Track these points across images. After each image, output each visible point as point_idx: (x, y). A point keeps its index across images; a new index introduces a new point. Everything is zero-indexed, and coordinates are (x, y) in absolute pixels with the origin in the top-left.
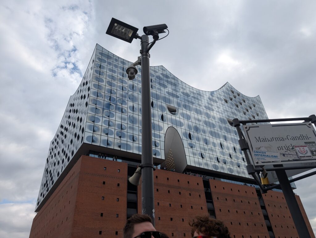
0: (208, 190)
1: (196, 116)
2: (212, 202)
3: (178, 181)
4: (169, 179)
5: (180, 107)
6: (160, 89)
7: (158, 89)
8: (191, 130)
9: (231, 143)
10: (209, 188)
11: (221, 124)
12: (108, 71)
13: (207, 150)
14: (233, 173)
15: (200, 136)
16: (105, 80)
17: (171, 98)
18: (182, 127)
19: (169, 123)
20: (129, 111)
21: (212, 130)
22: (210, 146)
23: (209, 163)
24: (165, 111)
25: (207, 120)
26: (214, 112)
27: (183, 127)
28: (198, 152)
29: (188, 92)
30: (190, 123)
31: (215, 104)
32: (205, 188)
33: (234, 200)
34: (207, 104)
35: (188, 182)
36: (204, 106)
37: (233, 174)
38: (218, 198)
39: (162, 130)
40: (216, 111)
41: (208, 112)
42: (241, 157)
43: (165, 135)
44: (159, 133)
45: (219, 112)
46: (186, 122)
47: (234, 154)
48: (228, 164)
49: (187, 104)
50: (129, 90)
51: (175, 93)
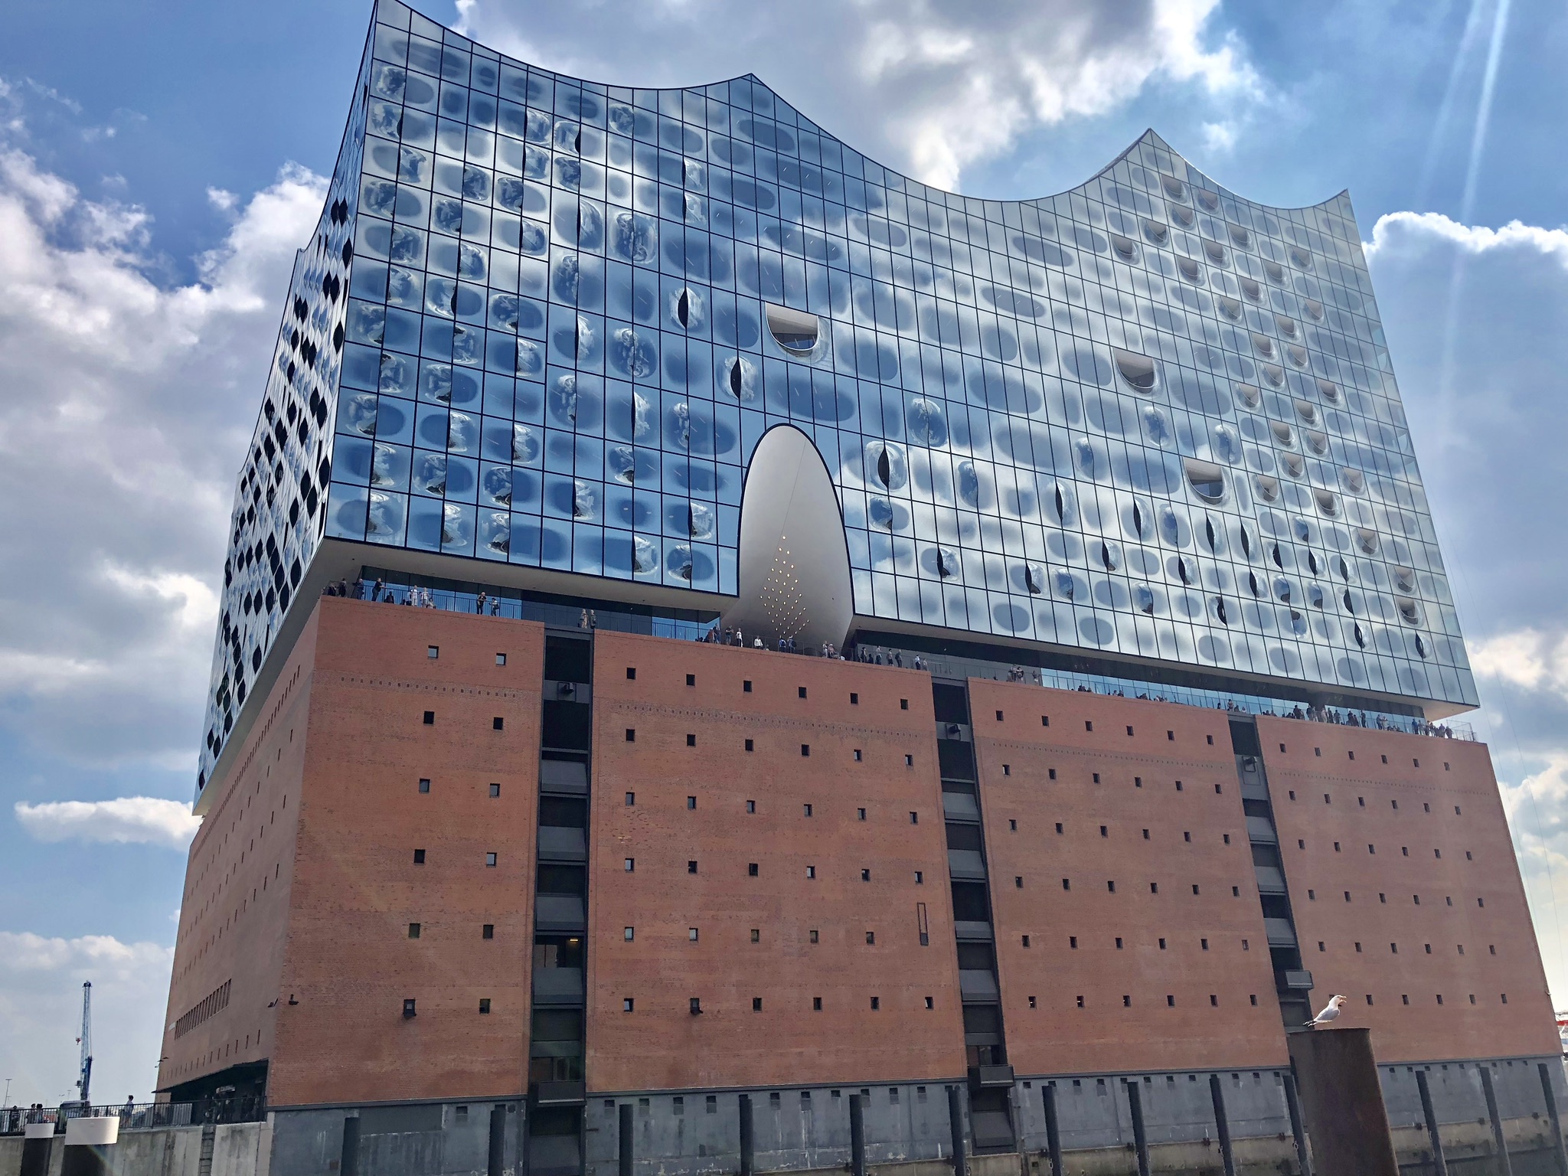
0: (954, 730)
1: (932, 355)
2: (973, 790)
3: (802, 692)
4: (753, 686)
6: (733, 220)
7: (721, 216)
8: (895, 433)
9: (1121, 484)
10: (966, 723)
11: (1072, 388)
12: (441, 148)
13: (970, 534)
15: (940, 460)
16: (424, 198)
17: (793, 263)
18: (842, 424)
19: (771, 407)
20: (555, 356)
21: (1019, 423)
22: (993, 511)
23: (976, 597)
24: (752, 343)
25: (993, 368)
26: (1039, 320)
27: (850, 423)
28: (923, 547)
29: (898, 217)
30: (892, 396)
32: (942, 723)
33: (1096, 775)
34: (1002, 280)
35: (854, 698)
37: (1112, 647)
38: (1006, 767)
39: (728, 446)
40: (1056, 315)
42: (1170, 560)
43: (745, 470)
44: (715, 462)
45: (1070, 318)
46: (869, 391)
47: (1132, 543)
48: (1084, 597)
49: (883, 290)
50: (557, 240)
51: (815, 231)
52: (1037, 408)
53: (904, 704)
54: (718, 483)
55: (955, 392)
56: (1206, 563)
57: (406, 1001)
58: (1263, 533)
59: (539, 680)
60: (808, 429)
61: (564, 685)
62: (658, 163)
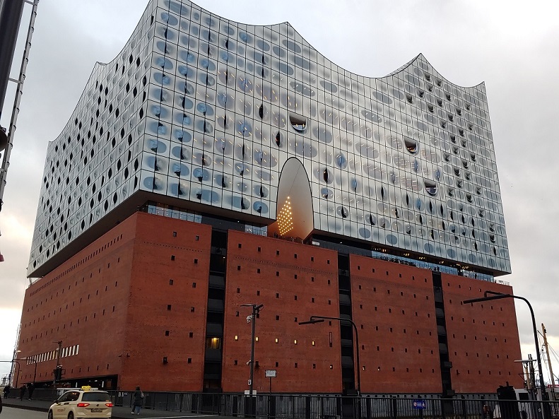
0: (344, 272)
1: (344, 135)
2: (349, 294)
4: (280, 253)
5: (314, 116)
6: (279, 78)
7: (275, 77)
8: (330, 163)
9: (402, 186)
10: (348, 270)
11: (389, 150)
12: (180, 43)
13: (353, 202)
14: (396, 243)
15: (344, 174)
16: (174, 62)
17: (299, 97)
18: (313, 159)
19: (290, 151)
20: (218, 127)
21: (371, 162)
22: (361, 194)
23: (354, 225)
24: (284, 126)
25: (364, 141)
26: (380, 124)
27: (315, 158)
28: (337, 206)
29: (335, 81)
30: (330, 149)
31: (386, 107)
32: (340, 270)
34: (368, 108)
35: (312, 259)
36: (362, 112)
37: (396, 246)
38: (360, 287)
39: (274, 165)
40: (385, 122)
41: (369, 125)
42: (417, 215)
43: (280, 174)
44: (270, 170)
45: (390, 124)
46: (322, 146)
47: (405, 209)
48: (388, 227)
49: (329, 109)
50: (219, 82)
51: (307, 84)
52: (377, 157)
53: (328, 262)
54: (271, 178)
55: (350, 149)
56: (428, 217)
57: (164, 358)
58: (448, 207)
59: (210, 246)
60: (302, 159)
61: (218, 249)
62: (254, 55)
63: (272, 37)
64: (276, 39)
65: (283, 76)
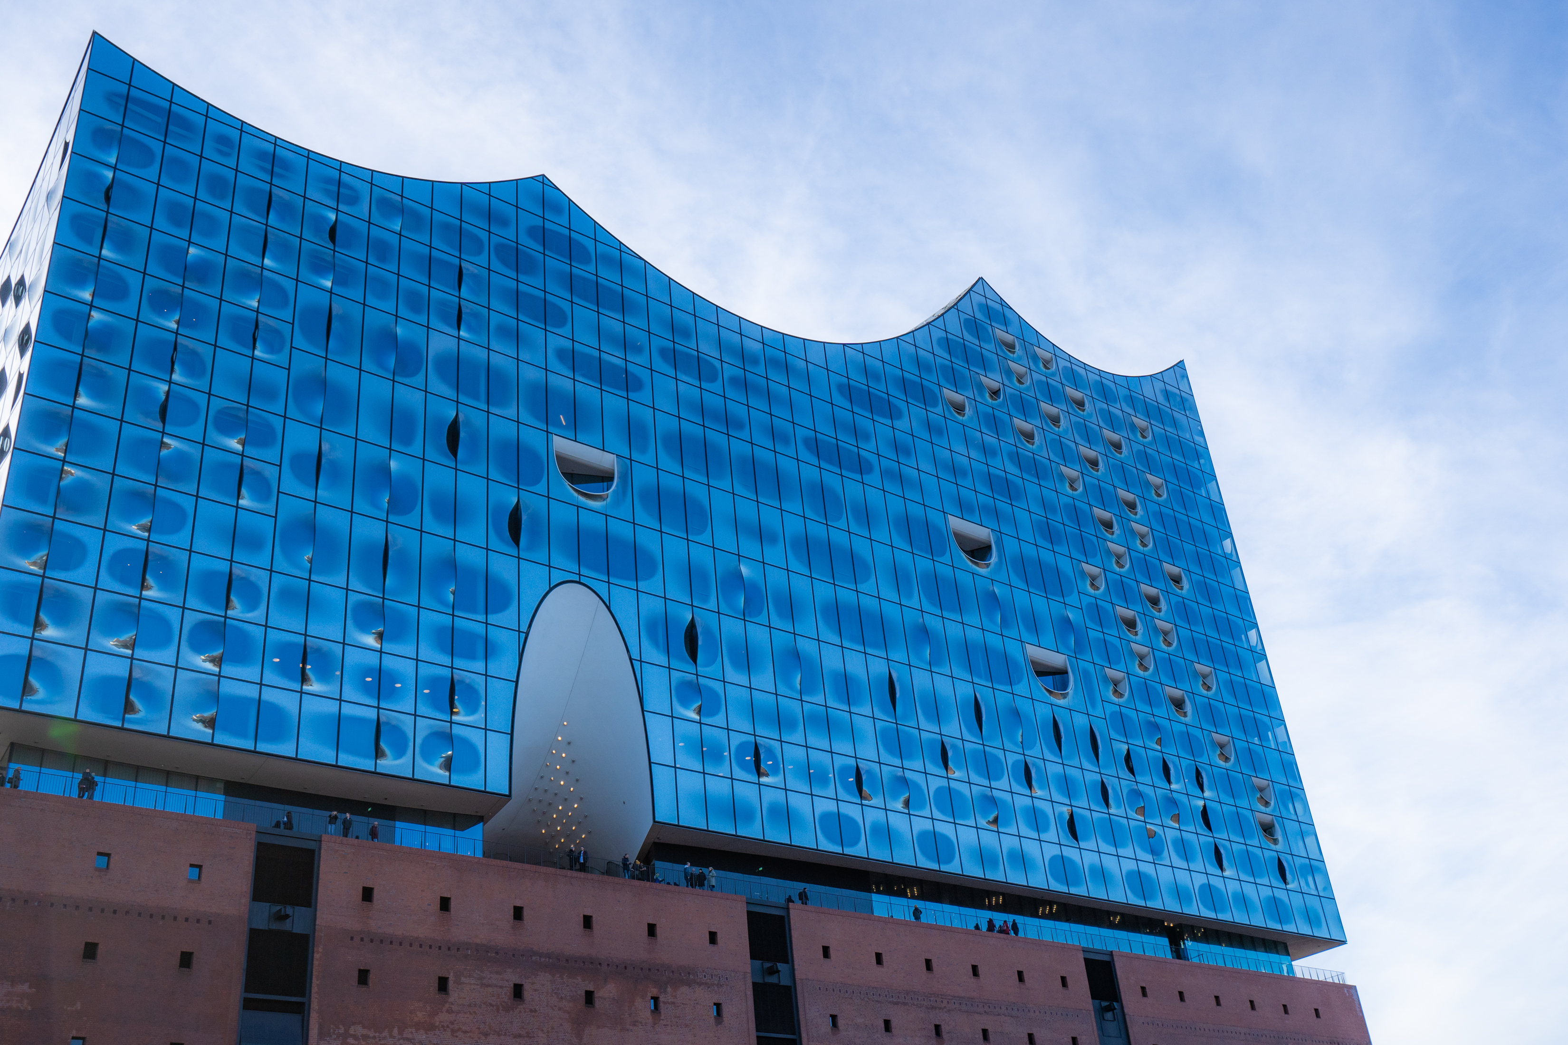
0: (773, 971)
1: (747, 510)
3: (588, 922)
4: (526, 913)
5: (644, 451)
6: (517, 338)
7: (503, 331)
8: (705, 598)
9: (958, 672)
10: (786, 962)
11: (904, 558)
12: (161, 223)
13: (792, 726)
14: (950, 860)
15: (758, 635)
16: (133, 280)
17: (587, 392)
18: (642, 585)
19: (558, 560)
20: (290, 483)
21: (846, 596)
22: (819, 699)
23: (800, 803)
24: (537, 481)
25: (817, 530)
26: (867, 478)
27: (652, 585)
28: (737, 739)
29: (708, 349)
30: (702, 556)
31: (883, 427)
32: (758, 963)
33: (937, 1028)
34: (825, 428)
35: (652, 930)
36: (806, 442)
37: (952, 867)
38: (834, 1018)
39: (503, 606)
40: (885, 474)
41: (832, 480)
42: (1015, 763)
43: (523, 636)
44: (487, 623)
45: (901, 479)
46: (675, 548)
47: (972, 744)
48: (921, 807)
49: (692, 429)
50: (300, 341)
51: (614, 357)
52: (867, 579)
53: (713, 938)
54: (488, 650)
55: (775, 554)
56: (1054, 769)
58: (1114, 735)
59: (246, 900)
60: (602, 589)
61: (278, 908)
62: (429, 264)
63: (489, 215)
64: (504, 222)
65: (533, 332)
